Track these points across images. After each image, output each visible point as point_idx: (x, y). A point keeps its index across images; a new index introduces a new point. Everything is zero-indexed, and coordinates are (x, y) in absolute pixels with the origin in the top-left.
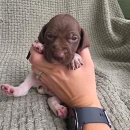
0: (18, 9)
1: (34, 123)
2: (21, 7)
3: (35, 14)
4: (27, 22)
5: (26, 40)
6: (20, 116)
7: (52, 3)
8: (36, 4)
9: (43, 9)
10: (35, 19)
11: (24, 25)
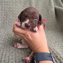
0: (2, 8)
3: (12, 9)
4: (7, 15)
5: (7, 25)
7: (22, 2)
8: (12, 4)
9: (16, 6)
10: (12, 13)
11: (5, 17)
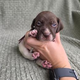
1: (11, 73)
2: (12, 5)
3: (21, 9)
6: (3, 67)
11: (13, 17)
